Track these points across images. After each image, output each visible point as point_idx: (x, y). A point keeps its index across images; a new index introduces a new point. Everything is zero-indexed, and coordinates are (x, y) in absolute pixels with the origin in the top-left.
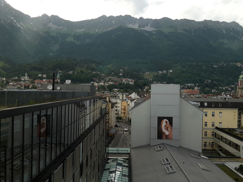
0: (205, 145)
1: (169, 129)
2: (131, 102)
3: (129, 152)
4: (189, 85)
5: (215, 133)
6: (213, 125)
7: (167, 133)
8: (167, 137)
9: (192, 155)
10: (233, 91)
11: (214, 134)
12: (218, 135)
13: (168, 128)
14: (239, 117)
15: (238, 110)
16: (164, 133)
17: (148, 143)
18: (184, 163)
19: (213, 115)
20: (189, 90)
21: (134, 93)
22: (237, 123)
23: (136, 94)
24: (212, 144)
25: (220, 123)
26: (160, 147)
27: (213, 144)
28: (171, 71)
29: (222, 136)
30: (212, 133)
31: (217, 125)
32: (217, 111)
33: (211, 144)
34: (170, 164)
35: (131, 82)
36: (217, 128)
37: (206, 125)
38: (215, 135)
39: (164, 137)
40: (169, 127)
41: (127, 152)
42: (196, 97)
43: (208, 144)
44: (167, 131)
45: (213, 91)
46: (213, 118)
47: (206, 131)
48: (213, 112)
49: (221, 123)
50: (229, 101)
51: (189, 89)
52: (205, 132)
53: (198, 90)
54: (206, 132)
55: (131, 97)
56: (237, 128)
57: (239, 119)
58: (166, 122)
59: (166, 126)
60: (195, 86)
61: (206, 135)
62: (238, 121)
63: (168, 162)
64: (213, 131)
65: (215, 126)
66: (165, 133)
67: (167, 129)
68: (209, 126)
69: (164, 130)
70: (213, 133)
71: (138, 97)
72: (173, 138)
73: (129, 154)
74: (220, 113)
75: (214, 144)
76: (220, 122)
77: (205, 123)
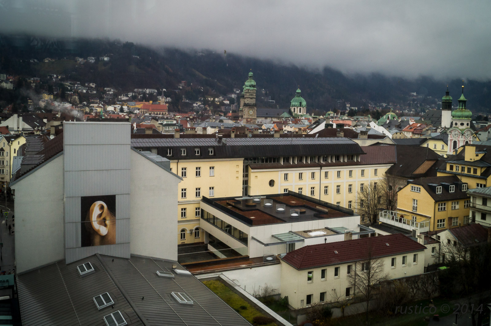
0: (183, 236)
1: (108, 222)
2: (9, 142)
3: (12, 283)
4: (148, 91)
5: (202, 209)
6: (198, 194)
7: (103, 231)
8: (104, 240)
9: (158, 272)
10: (233, 107)
11: (200, 210)
12: (208, 213)
13: (105, 219)
14: (245, 173)
15: (244, 161)
16: (96, 233)
17: (60, 257)
18: (143, 299)
19: (198, 174)
20: (147, 103)
21: (16, 116)
22: (241, 186)
23: (21, 118)
24: (196, 232)
25: (210, 188)
26: (89, 267)
27: (198, 232)
28: (106, 59)
29: (214, 216)
30: (196, 209)
31: (205, 193)
32: (205, 165)
33: (194, 231)
34: (113, 308)
35: (6, 83)
36: (205, 200)
37: (184, 195)
38: (201, 214)
39: (97, 240)
40: (108, 218)
41: (6, 285)
42: (161, 124)
43: (187, 232)
44: (104, 227)
45: (195, 105)
46: (198, 178)
47: (184, 207)
48: (197, 168)
49: (213, 188)
50: (227, 145)
51: (147, 100)
52: (182, 209)
53: (166, 103)
54: (185, 209)
55: (7, 127)
56: (242, 196)
57: (246, 179)
58: (102, 207)
59: (100, 215)
60: (160, 94)
61: (183, 214)
62: (243, 181)
63: (109, 304)
64: (197, 206)
65: (201, 195)
66: (99, 230)
67: (103, 222)
68: (191, 196)
69: (96, 225)
70: (198, 210)
71: (27, 126)
72: (117, 241)
73: (11, 287)
74: (210, 168)
75: (200, 231)
76: (212, 186)
77: (182, 190)
